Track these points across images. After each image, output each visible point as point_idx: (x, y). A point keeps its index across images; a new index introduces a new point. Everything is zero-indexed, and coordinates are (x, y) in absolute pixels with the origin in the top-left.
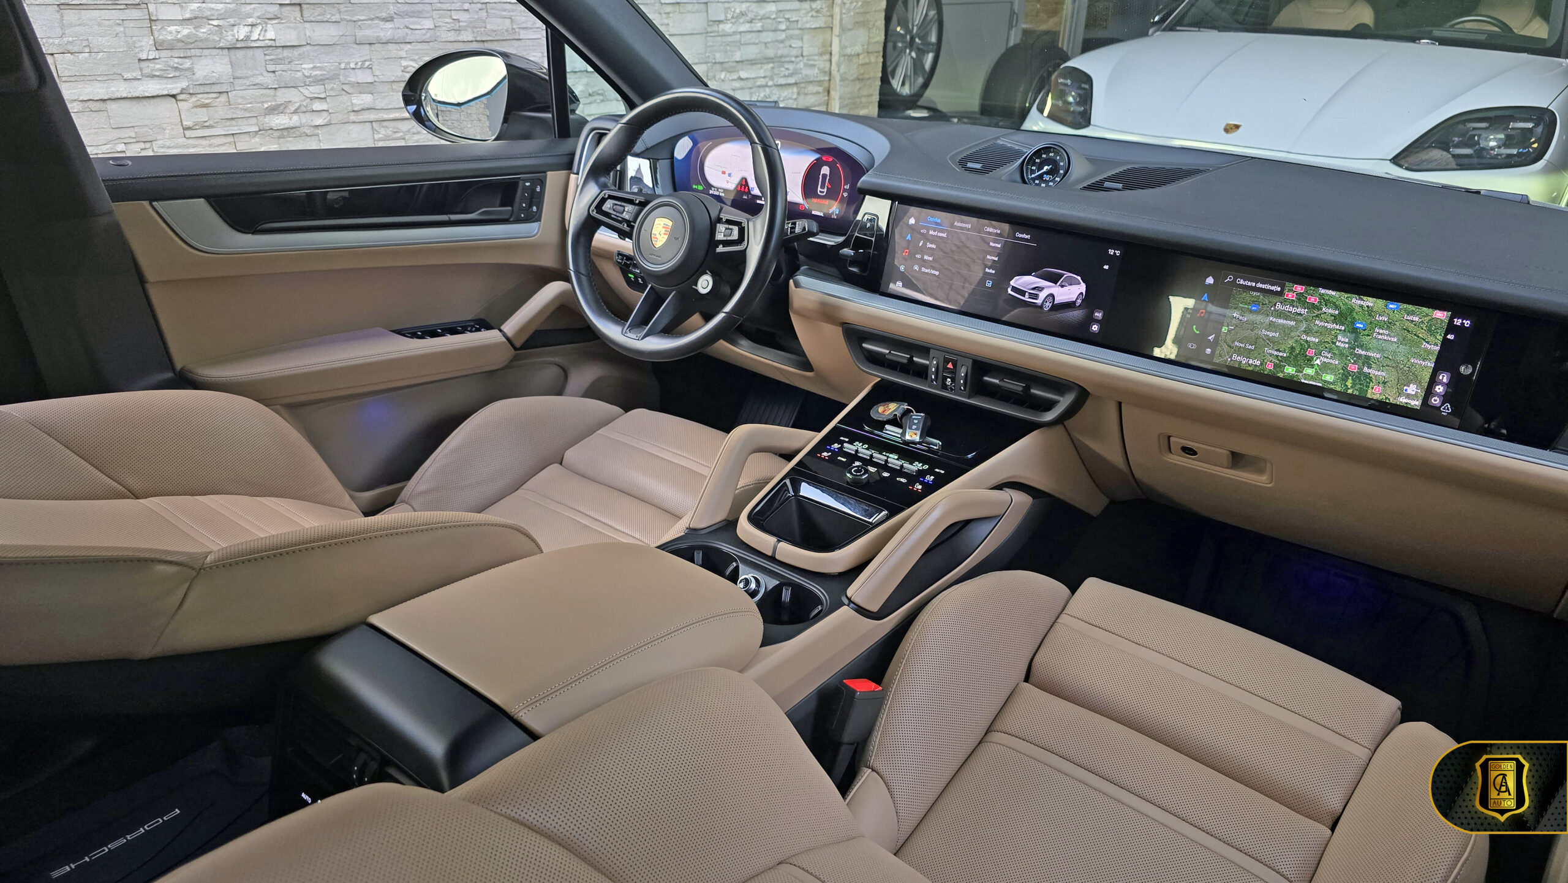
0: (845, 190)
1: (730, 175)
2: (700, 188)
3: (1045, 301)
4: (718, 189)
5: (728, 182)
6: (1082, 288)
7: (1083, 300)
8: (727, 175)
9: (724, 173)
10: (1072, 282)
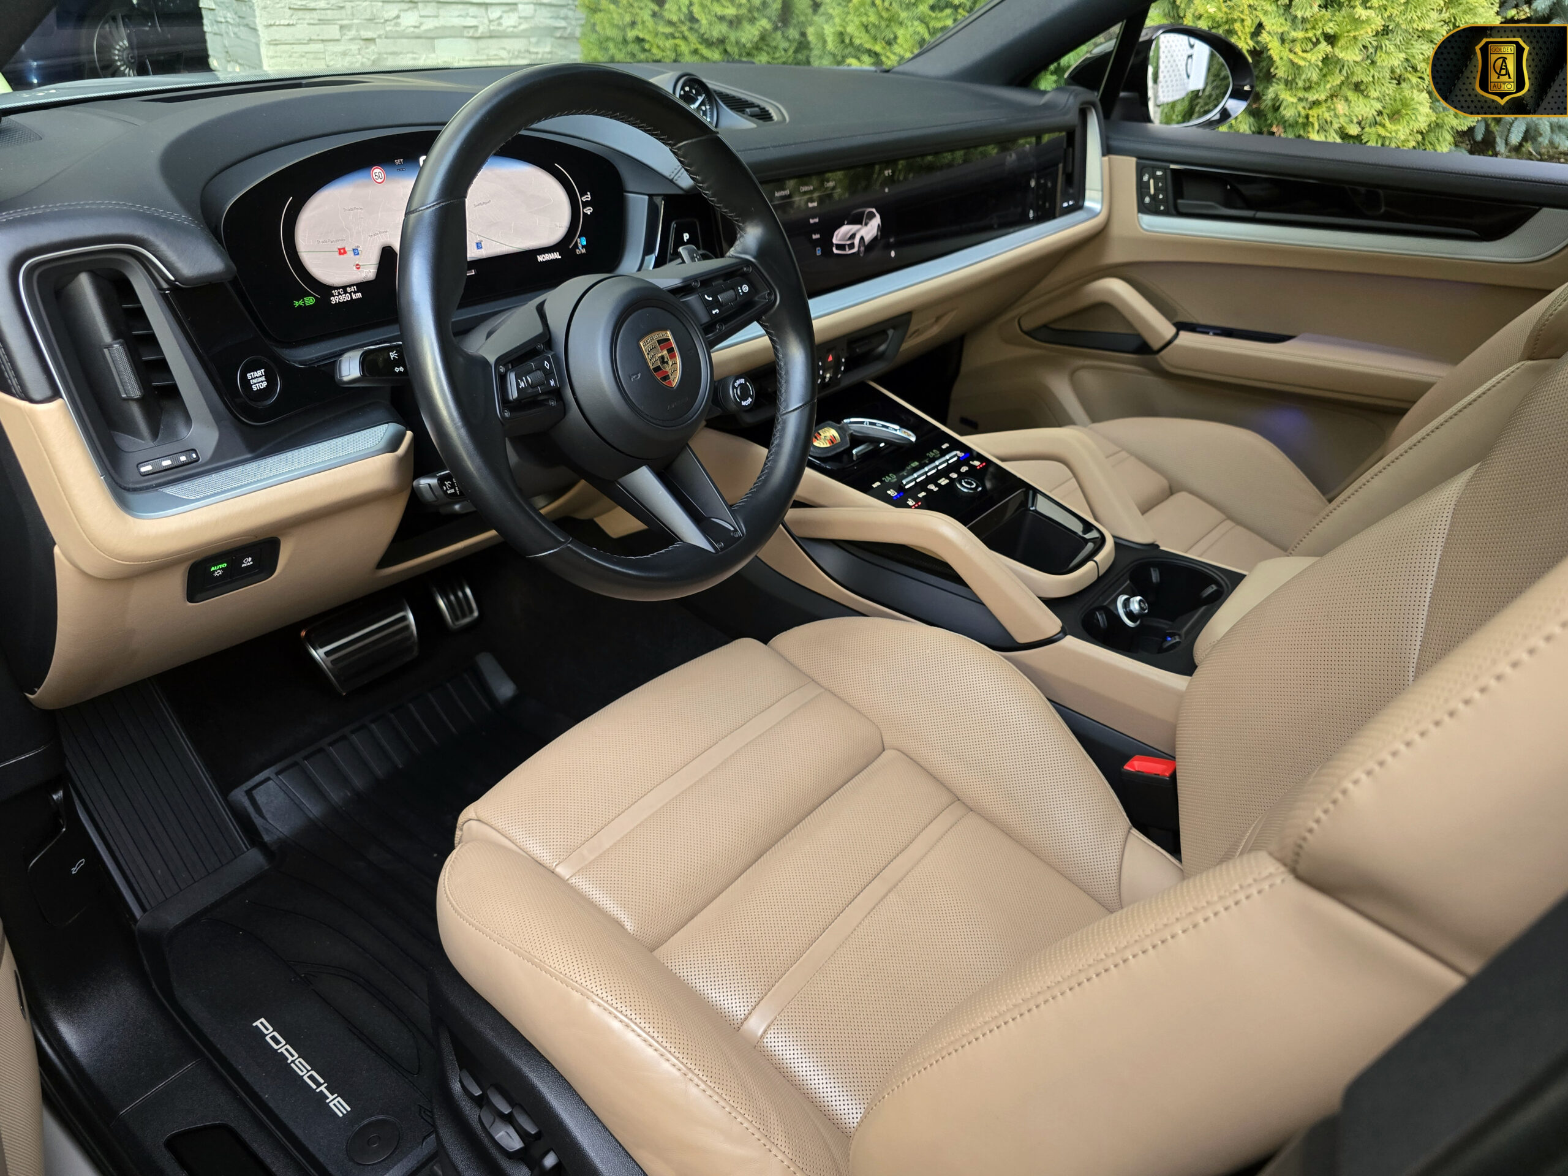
0: (586, 204)
1: (356, 252)
2: (310, 301)
4: (344, 288)
5: (358, 267)
7: (881, 231)
8: (350, 254)
9: (342, 252)
10: (871, 216)
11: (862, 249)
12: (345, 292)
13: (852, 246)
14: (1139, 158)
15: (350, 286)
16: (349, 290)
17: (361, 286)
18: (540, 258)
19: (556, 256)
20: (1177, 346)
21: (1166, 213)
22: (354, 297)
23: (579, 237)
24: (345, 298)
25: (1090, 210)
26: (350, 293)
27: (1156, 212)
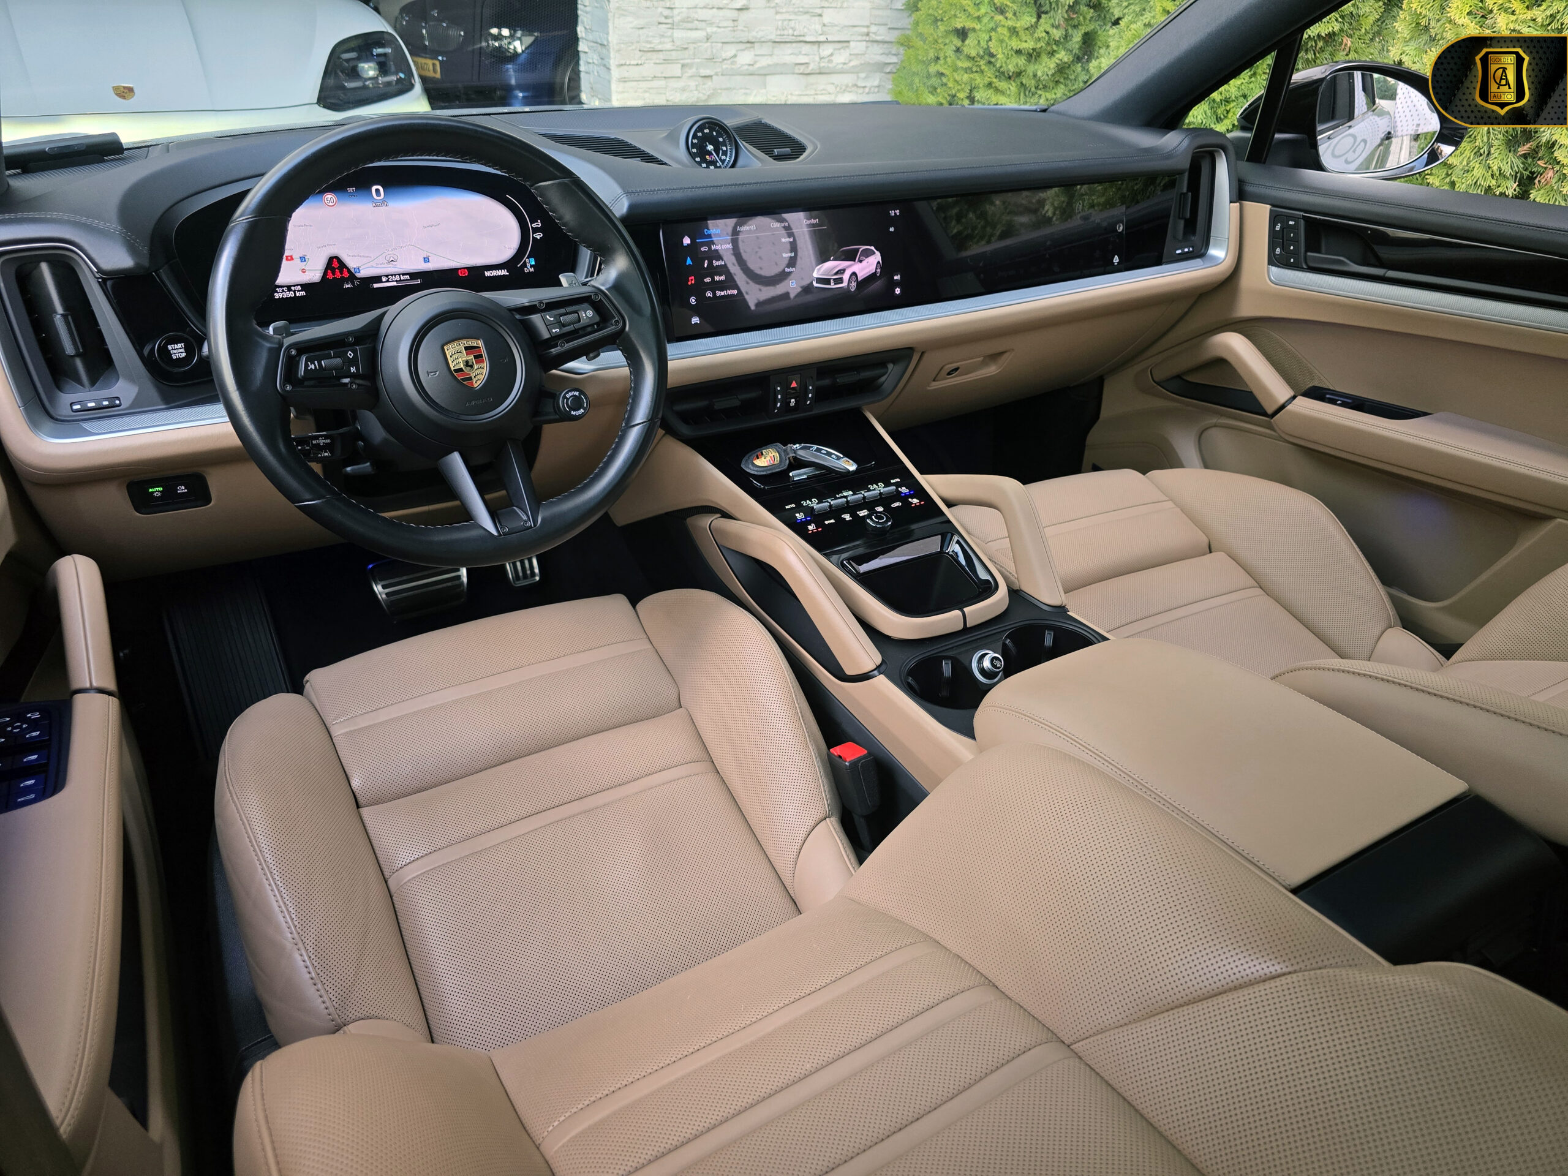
0: (535, 230)
1: (303, 259)
3: (850, 282)
4: (289, 288)
5: (304, 271)
6: (877, 257)
7: (881, 268)
8: (297, 261)
10: (868, 254)
11: (854, 284)
12: (289, 290)
13: (840, 281)
14: (1273, 205)
15: (294, 286)
16: (293, 288)
17: (305, 287)
18: (487, 274)
19: (504, 272)
20: (1290, 412)
21: (1296, 267)
22: (297, 294)
23: (528, 258)
24: (291, 294)
25: (1214, 258)
26: (294, 291)
27: (1286, 265)
